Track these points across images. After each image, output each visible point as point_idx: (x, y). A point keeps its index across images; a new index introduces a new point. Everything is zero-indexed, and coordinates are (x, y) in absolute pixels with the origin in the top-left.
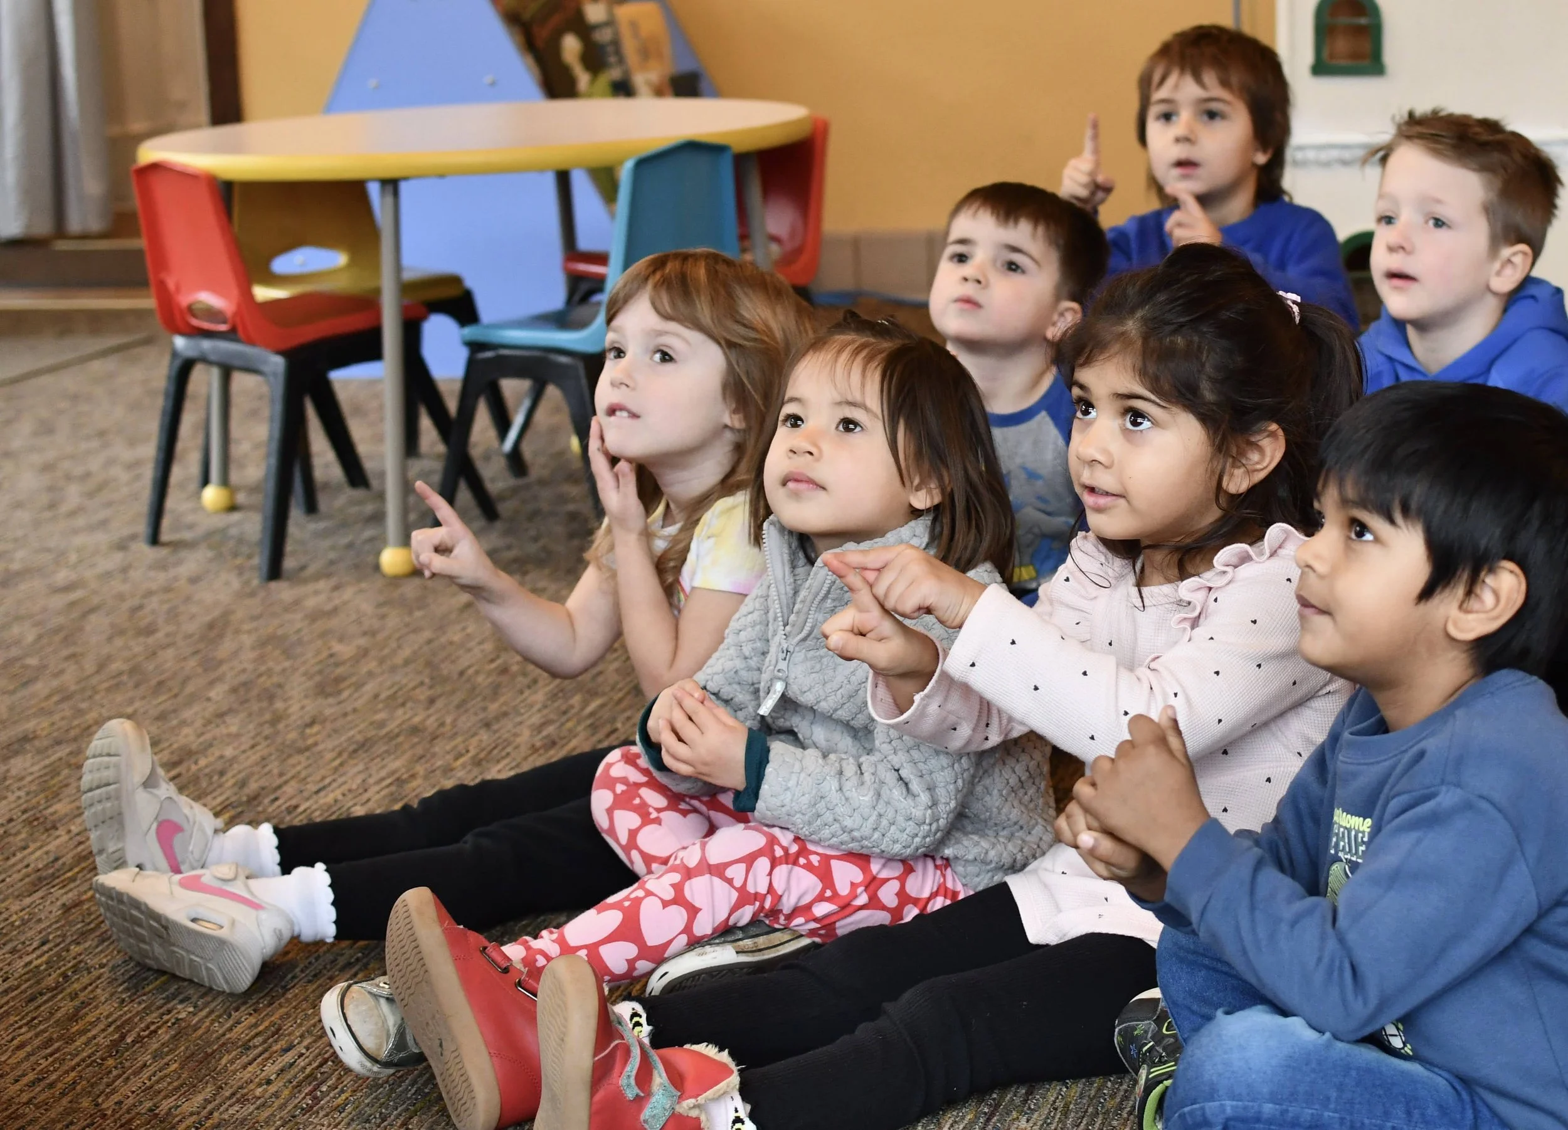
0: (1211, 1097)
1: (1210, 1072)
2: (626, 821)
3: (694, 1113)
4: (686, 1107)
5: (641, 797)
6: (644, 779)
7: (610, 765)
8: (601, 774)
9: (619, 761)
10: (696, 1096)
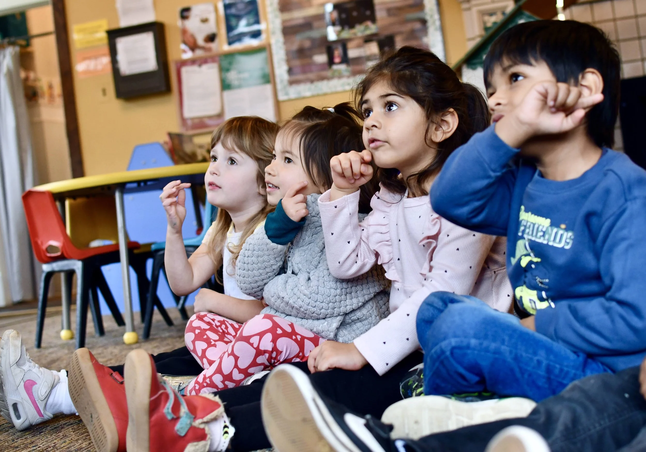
0: (445, 339)
1: (444, 328)
2: (201, 346)
3: (202, 426)
4: (197, 423)
5: (206, 335)
6: (208, 327)
7: (192, 322)
8: (188, 326)
9: (196, 319)
10: (202, 418)
